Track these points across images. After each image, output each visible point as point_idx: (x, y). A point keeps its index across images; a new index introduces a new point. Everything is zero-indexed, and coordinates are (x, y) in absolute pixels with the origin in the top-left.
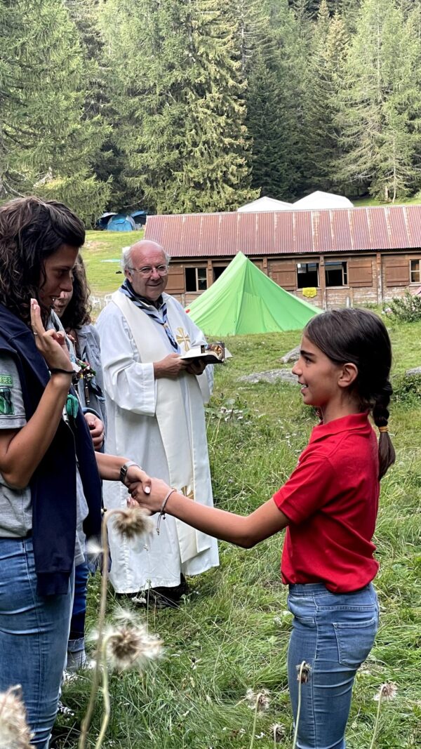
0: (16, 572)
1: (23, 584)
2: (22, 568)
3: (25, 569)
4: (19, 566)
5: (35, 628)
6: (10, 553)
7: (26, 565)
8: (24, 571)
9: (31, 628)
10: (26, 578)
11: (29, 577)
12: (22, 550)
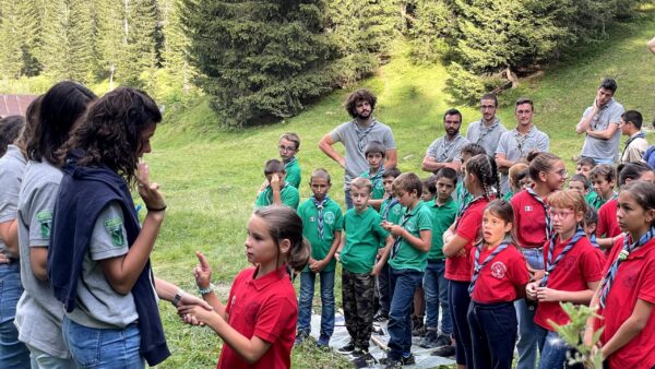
0: (116, 354)
1: (121, 362)
2: (121, 351)
3: (123, 350)
4: (119, 349)
6: (111, 340)
7: (124, 348)
10: (123, 357)
11: (126, 357)
12: (122, 338)
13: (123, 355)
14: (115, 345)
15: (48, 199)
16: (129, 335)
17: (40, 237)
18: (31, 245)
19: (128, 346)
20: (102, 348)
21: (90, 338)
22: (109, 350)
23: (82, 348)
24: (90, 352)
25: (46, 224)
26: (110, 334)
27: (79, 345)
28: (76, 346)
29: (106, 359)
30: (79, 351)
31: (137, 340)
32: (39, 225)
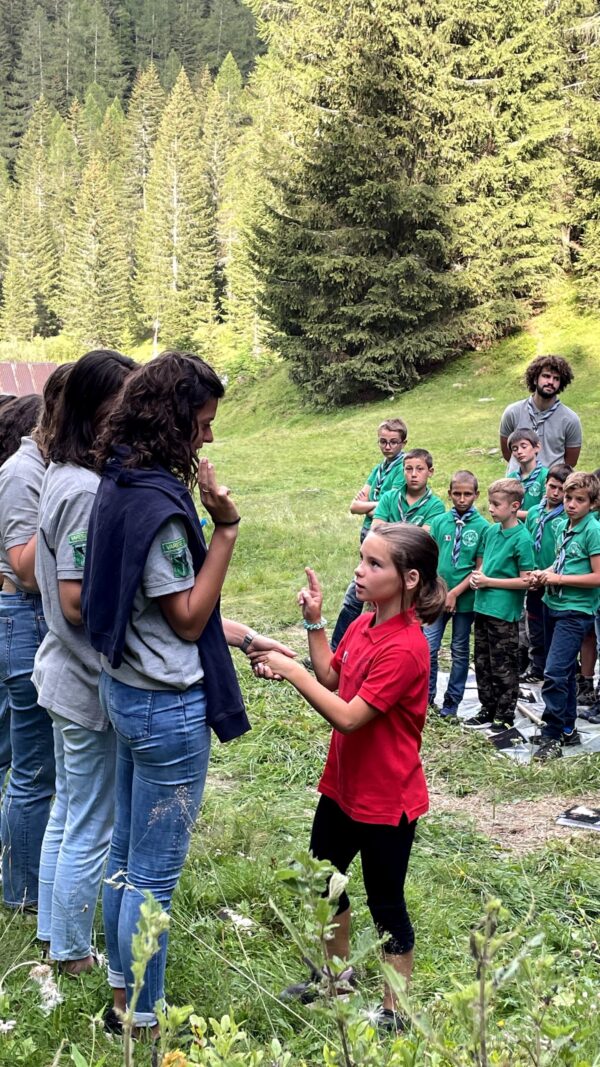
0: (173, 725)
1: (180, 736)
2: (179, 721)
3: (182, 721)
4: (176, 718)
5: (184, 778)
6: (167, 706)
7: (183, 717)
8: (181, 723)
9: (179, 779)
10: (182, 730)
11: (186, 729)
12: (180, 704)
13: (182, 727)
14: (172, 713)
15: (82, 514)
16: (189, 701)
17: (72, 567)
18: (62, 576)
19: (189, 714)
20: (154, 717)
21: (138, 703)
22: (164, 719)
23: (126, 716)
24: (136, 722)
25: (80, 549)
26: (164, 697)
27: (125, 711)
28: (119, 712)
29: (159, 732)
30: (123, 720)
31: (201, 707)
32: (71, 551)
